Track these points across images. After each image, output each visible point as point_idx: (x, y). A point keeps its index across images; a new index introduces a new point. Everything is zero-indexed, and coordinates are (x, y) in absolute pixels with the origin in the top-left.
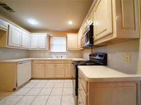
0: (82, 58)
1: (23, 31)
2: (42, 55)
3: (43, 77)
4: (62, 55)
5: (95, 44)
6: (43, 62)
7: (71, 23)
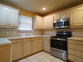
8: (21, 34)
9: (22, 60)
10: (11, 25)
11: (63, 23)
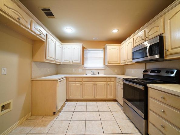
0: (123, 74)
1: (57, 42)
2: (74, 70)
3: (80, 98)
4: (99, 71)
5: (166, 58)
6: (80, 79)
7: (115, 32)
8: (88, 72)
9: (82, 102)
10: (74, 62)
11: (147, 50)
